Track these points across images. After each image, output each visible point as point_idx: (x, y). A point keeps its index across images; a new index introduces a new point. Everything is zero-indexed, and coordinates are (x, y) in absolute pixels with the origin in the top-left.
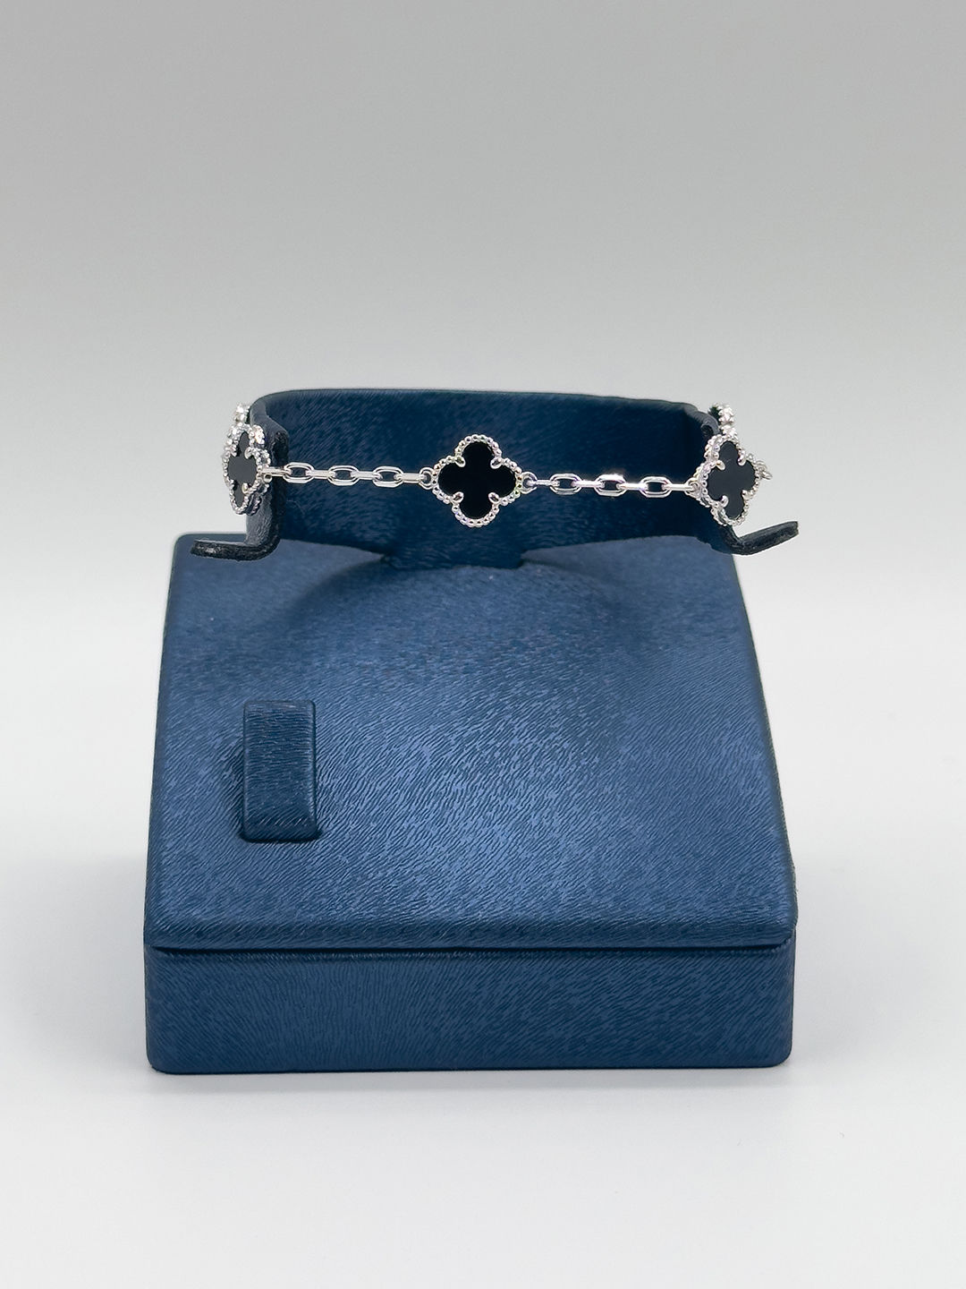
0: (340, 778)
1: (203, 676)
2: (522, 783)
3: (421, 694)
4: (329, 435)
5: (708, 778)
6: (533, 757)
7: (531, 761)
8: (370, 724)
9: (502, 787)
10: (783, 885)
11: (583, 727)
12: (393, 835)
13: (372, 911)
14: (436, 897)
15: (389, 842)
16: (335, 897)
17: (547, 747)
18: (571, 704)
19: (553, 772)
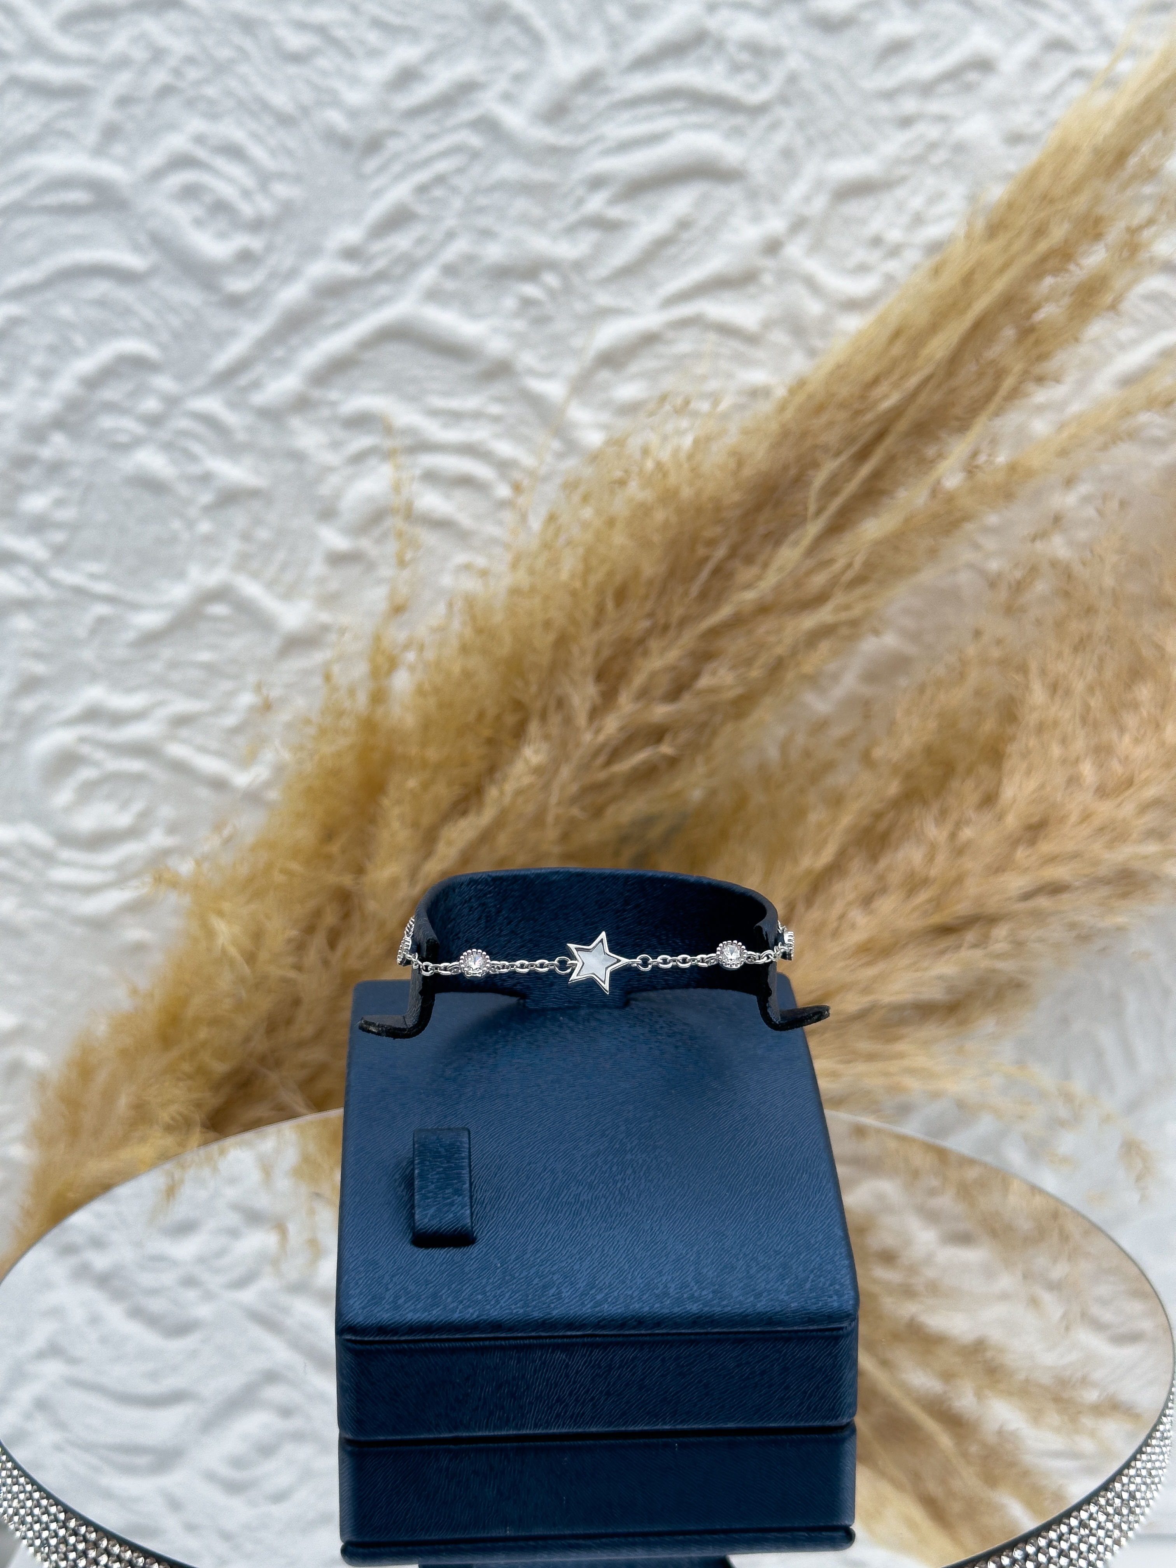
0: (490, 1191)
1: (380, 1106)
2: (636, 1193)
3: (553, 1119)
4: (476, 909)
8: (514, 1145)
10: (848, 1277)
12: (534, 1239)
13: (518, 1305)
14: (570, 1291)
15: (531, 1246)
16: (488, 1294)
17: (654, 1161)
18: (671, 1123)
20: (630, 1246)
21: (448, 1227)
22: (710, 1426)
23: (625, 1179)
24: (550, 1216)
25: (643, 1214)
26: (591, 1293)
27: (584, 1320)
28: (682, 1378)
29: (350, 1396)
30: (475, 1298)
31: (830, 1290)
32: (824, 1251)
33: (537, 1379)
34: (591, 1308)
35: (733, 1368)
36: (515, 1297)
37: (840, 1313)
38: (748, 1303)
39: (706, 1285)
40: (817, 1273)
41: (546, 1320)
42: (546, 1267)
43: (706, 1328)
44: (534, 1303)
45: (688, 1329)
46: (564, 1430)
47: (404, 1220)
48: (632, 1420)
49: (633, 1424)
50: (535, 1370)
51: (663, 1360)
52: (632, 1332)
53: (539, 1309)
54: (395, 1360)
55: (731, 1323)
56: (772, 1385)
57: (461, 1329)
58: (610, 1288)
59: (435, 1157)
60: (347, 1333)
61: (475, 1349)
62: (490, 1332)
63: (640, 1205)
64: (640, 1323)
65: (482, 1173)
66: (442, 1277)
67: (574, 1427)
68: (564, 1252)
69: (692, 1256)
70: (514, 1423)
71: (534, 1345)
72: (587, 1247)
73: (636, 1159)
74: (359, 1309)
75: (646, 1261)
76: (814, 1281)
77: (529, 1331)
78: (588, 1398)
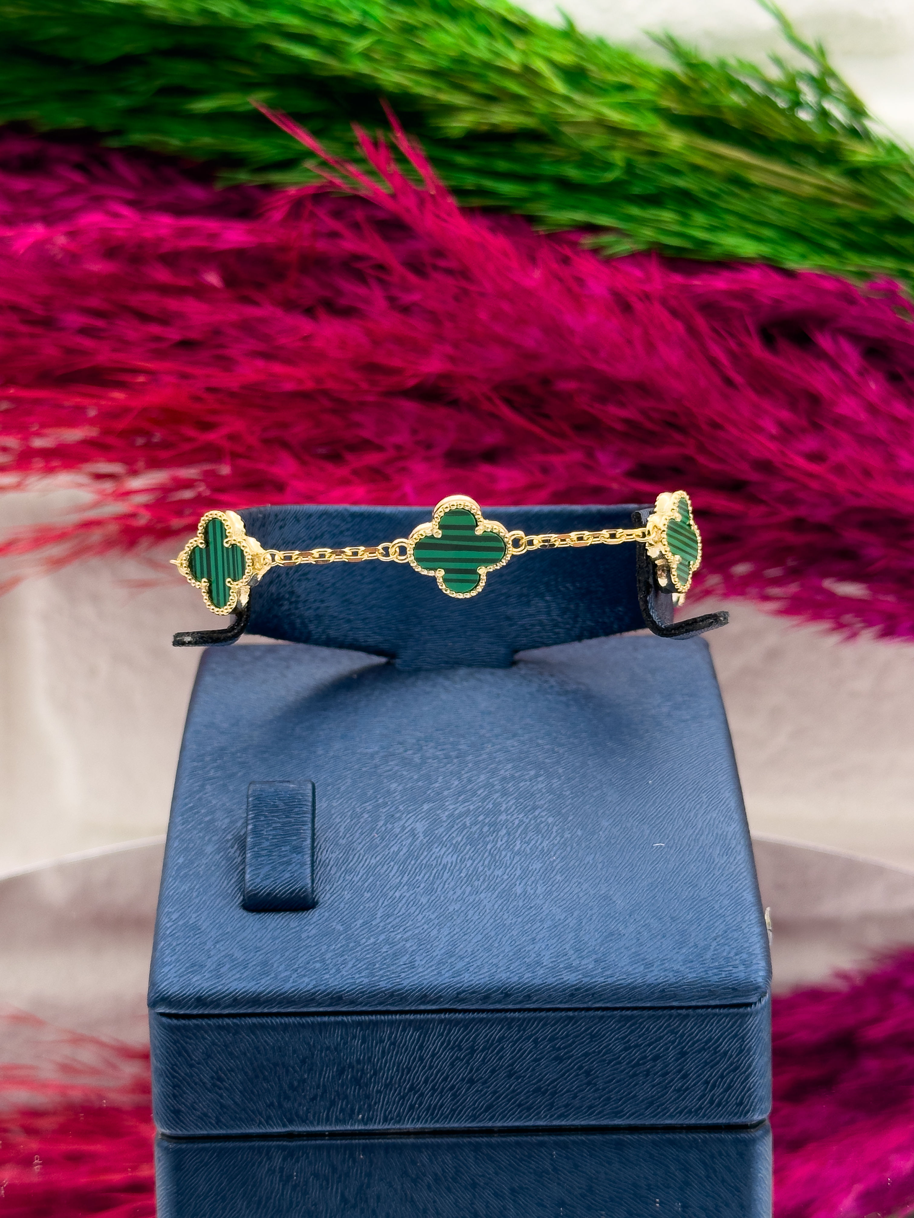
0: (337, 853)
1: (215, 764)
2: (509, 855)
3: (415, 777)
5: (684, 847)
6: (519, 832)
7: (517, 835)
8: (368, 804)
9: (490, 857)
11: (568, 803)
12: (386, 903)
13: (363, 974)
14: (425, 960)
15: (381, 910)
16: (328, 962)
17: (532, 822)
18: (556, 783)
19: (537, 844)
20: (499, 911)
21: (286, 887)
22: (594, 1123)
23: (497, 840)
24: (405, 879)
25: (516, 877)
26: (449, 961)
27: (440, 991)
28: (559, 1064)
29: (165, 1081)
30: (313, 966)
31: (736, 960)
32: (730, 917)
33: (386, 1062)
34: (449, 978)
35: (619, 1052)
36: (360, 965)
37: (749, 985)
38: (636, 973)
39: (588, 953)
40: (720, 941)
41: (395, 991)
42: (398, 934)
43: (585, 1003)
44: (381, 972)
45: (565, 1003)
46: (419, 1126)
47: (234, 883)
48: (500, 1115)
49: (501, 1120)
50: (383, 1052)
51: (536, 1041)
52: (498, 1006)
53: (387, 979)
54: (217, 1038)
55: (615, 997)
56: (667, 1073)
57: (294, 1001)
58: (473, 956)
59: (272, 812)
60: (161, 1005)
61: (312, 1026)
62: (329, 1006)
63: (513, 867)
64: (507, 995)
65: (330, 834)
66: (274, 944)
67: (430, 1122)
68: (420, 917)
69: (572, 922)
70: (360, 1116)
71: (382, 1021)
72: (448, 912)
73: (511, 820)
74: (175, 977)
75: (517, 927)
76: (717, 950)
77: (376, 1005)
78: (447, 1086)
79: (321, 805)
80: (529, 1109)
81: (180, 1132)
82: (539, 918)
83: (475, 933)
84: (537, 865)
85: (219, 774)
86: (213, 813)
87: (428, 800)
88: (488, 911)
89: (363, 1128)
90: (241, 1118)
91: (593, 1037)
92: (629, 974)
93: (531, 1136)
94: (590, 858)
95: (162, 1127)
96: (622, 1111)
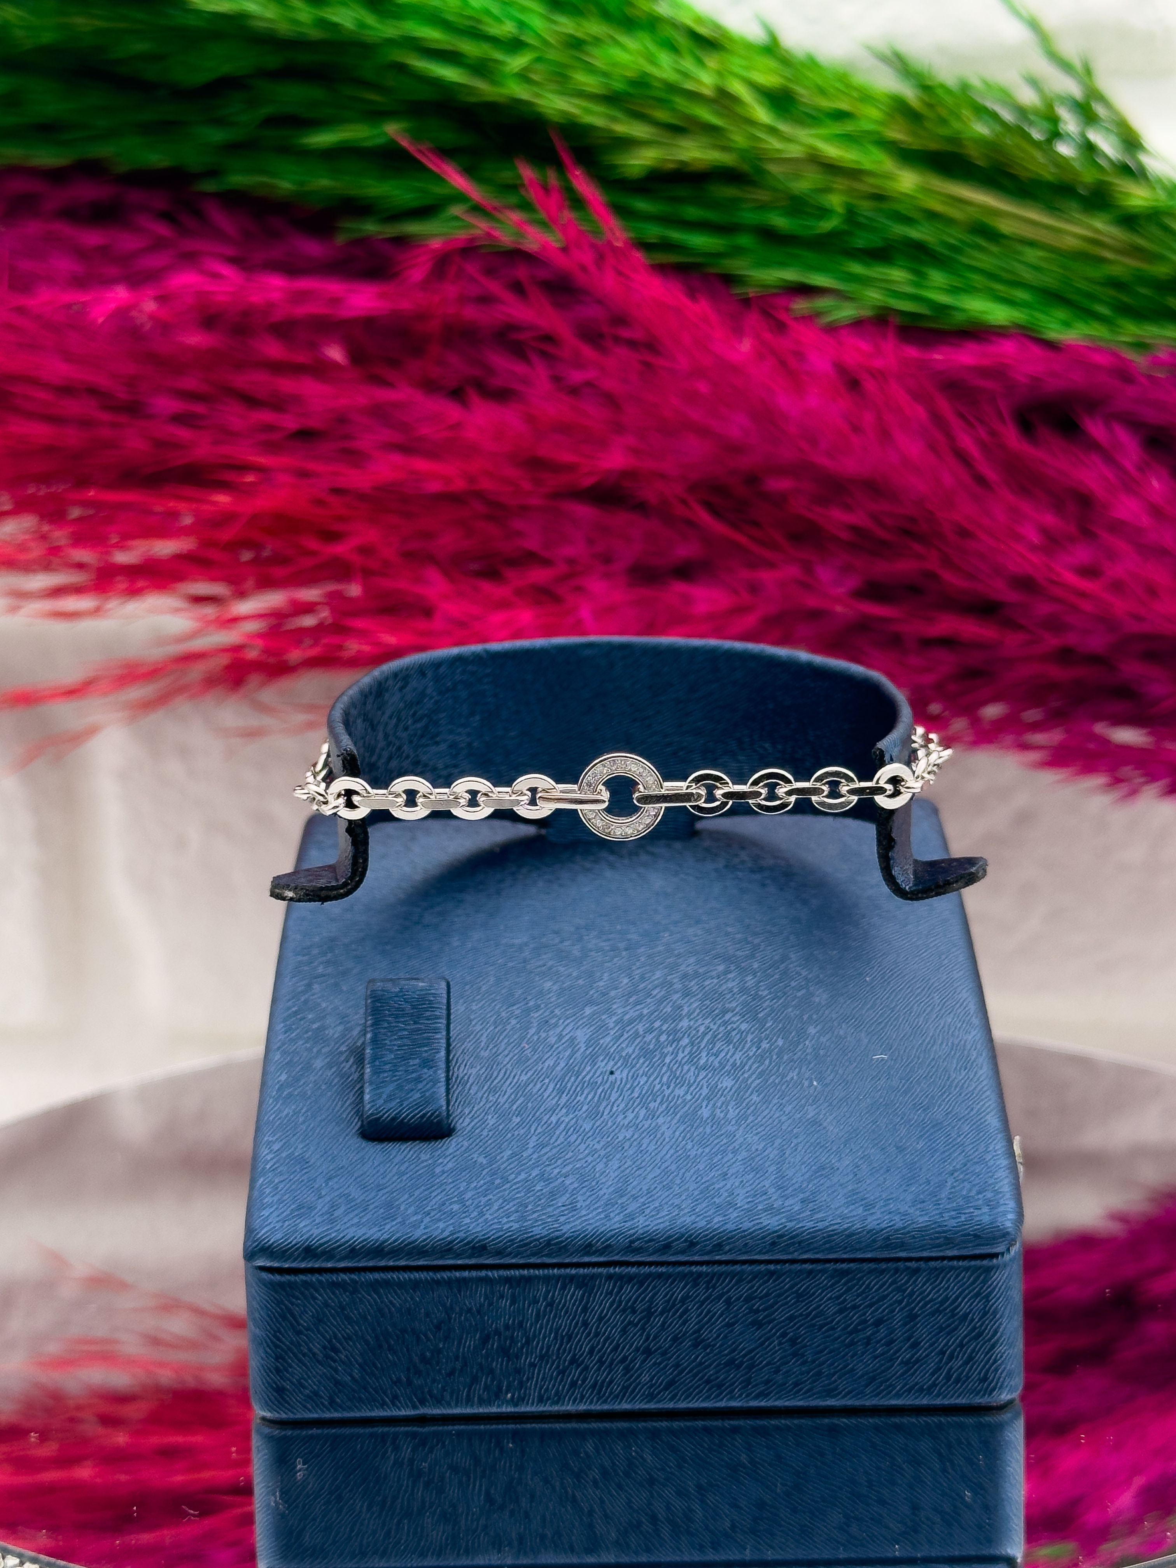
20: (680, 1139)
21: (414, 1111)
22: (800, 1403)
23: (677, 1053)
25: (702, 1097)
26: (620, 1202)
27: (609, 1239)
28: (757, 1329)
29: (266, 1352)
30: (449, 1208)
31: (979, 1199)
32: (972, 1146)
33: (541, 1328)
34: (620, 1222)
35: (832, 1315)
36: (508, 1207)
37: (995, 1231)
38: (854, 1216)
39: (793, 1191)
40: (957, 1177)
41: (553, 1239)
42: (555, 1168)
43: (790, 1253)
44: (535, 1216)
45: (764, 1253)
46: (582, 1407)
47: (349, 1105)
48: (684, 1393)
49: (684, 1400)
50: (537, 1315)
51: (728, 1302)
52: (681, 1258)
53: (543, 1224)
54: (330, 1298)
55: (827, 1246)
56: (892, 1342)
57: (427, 1251)
58: (649, 1195)
59: (397, 1017)
60: (260, 1256)
61: (449, 1283)
62: (470, 1257)
63: (698, 1085)
64: (692, 1244)
65: (468, 1045)
66: (402, 1180)
67: (597, 1402)
68: (583, 1147)
69: (773, 1153)
70: (509, 1395)
71: (536, 1277)
72: (617, 1140)
73: (696, 1026)
74: (277, 1222)
75: (704, 1160)
76: (954, 1187)
77: (528, 1256)
78: (617, 1357)
79: (458, 1009)
80: (719, 1386)
81: (284, 1416)
82: (730, 1148)
83: (652, 1166)
84: (727, 1083)
85: (330, 970)
86: (324, 1018)
87: (591, 1002)
88: (667, 1140)
89: (513, 1410)
90: (360, 1398)
91: (799, 1296)
92: (844, 1217)
93: (723, 1419)
94: (794, 1074)
95: (262, 1409)
96: (836, 1389)
